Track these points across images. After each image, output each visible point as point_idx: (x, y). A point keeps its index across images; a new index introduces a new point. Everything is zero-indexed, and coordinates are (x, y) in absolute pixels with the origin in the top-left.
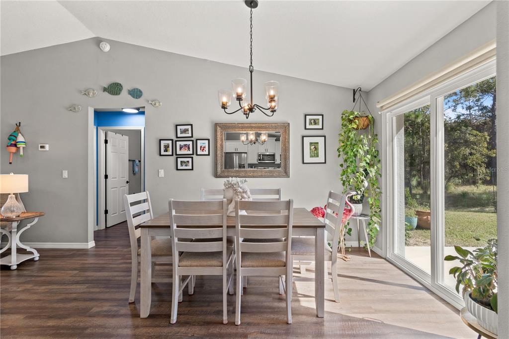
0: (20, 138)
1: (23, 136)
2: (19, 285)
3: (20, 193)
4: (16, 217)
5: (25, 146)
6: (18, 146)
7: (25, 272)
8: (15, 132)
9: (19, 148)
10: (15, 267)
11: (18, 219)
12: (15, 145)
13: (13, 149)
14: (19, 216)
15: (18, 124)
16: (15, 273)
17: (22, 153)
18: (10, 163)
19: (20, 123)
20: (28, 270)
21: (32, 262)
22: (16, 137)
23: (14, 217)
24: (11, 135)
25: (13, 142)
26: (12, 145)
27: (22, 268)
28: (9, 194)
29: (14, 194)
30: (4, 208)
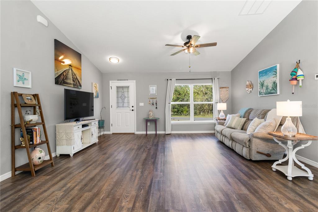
0: (300, 72)
1: (301, 70)
2: (288, 201)
3: (299, 117)
4: (292, 137)
5: (303, 78)
6: (298, 79)
7: (297, 188)
8: (295, 68)
9: (299, 80)
10: (290, 179)
11: (293, 139)
12: (296, 79)
13: (295, 82)
14: (294, 136)
15: (298, 62)
16: (290, 184)
17: (301, 84)
18: (293, 93)
19: (299, 60)
20: (301, 187)
21: (307, 180)
22: (296, 73)
23: (291, 136)
24: (292, 72)
25: (294, 77)
26: (293, 79)
27: (296, 182)
28: (287, 117)
29: (290, 117)
30: (283, 128)
